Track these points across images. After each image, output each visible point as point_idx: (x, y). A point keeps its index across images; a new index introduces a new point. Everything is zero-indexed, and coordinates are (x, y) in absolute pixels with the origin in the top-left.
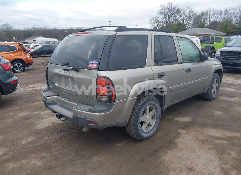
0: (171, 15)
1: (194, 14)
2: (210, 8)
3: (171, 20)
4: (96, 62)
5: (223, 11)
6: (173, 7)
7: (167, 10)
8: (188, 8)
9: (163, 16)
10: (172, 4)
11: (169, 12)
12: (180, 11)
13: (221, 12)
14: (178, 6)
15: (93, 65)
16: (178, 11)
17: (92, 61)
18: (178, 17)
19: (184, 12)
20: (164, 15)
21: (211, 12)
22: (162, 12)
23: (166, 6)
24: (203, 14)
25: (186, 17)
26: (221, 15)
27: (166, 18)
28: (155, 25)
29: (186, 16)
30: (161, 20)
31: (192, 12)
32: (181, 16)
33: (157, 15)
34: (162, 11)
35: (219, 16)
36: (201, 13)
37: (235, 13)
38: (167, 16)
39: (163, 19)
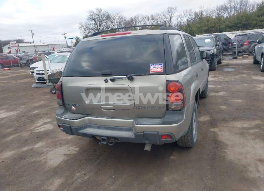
0: (102, 22)
1: (124, 19)
2: (138, 14)
3: (102, 26)
4: (161, 66)
5: (150, 16)
6: (102, 12)
7: (97, 17)
8: (117, 14)
9: (93, 22)
10: (101, 11)
11: (99, 18)
12: (110, 17)
13: (148, 17)
14: (108, 12)
15: (157, 69)
16: (108, 17)
17: (153, 65)
18: (109, 23)
19: (114, 19)
20: (95, 21)
21: (140, 18)
22: (92, 19)
23: (95, 12)
24: (132, 20)
25: (117, 24)
26: (148, 20)
27: (97, 24)
28: (86, 32)
29: (117, 22)
30: (92, 26)
31: (122, 18)
32: (112, 22)
33: (87, 21)
34: (91, 17)
35: (147, 22)
36: (131, 19)
37: (161, 19)
38: (98, 23)
39: (94, 25)
